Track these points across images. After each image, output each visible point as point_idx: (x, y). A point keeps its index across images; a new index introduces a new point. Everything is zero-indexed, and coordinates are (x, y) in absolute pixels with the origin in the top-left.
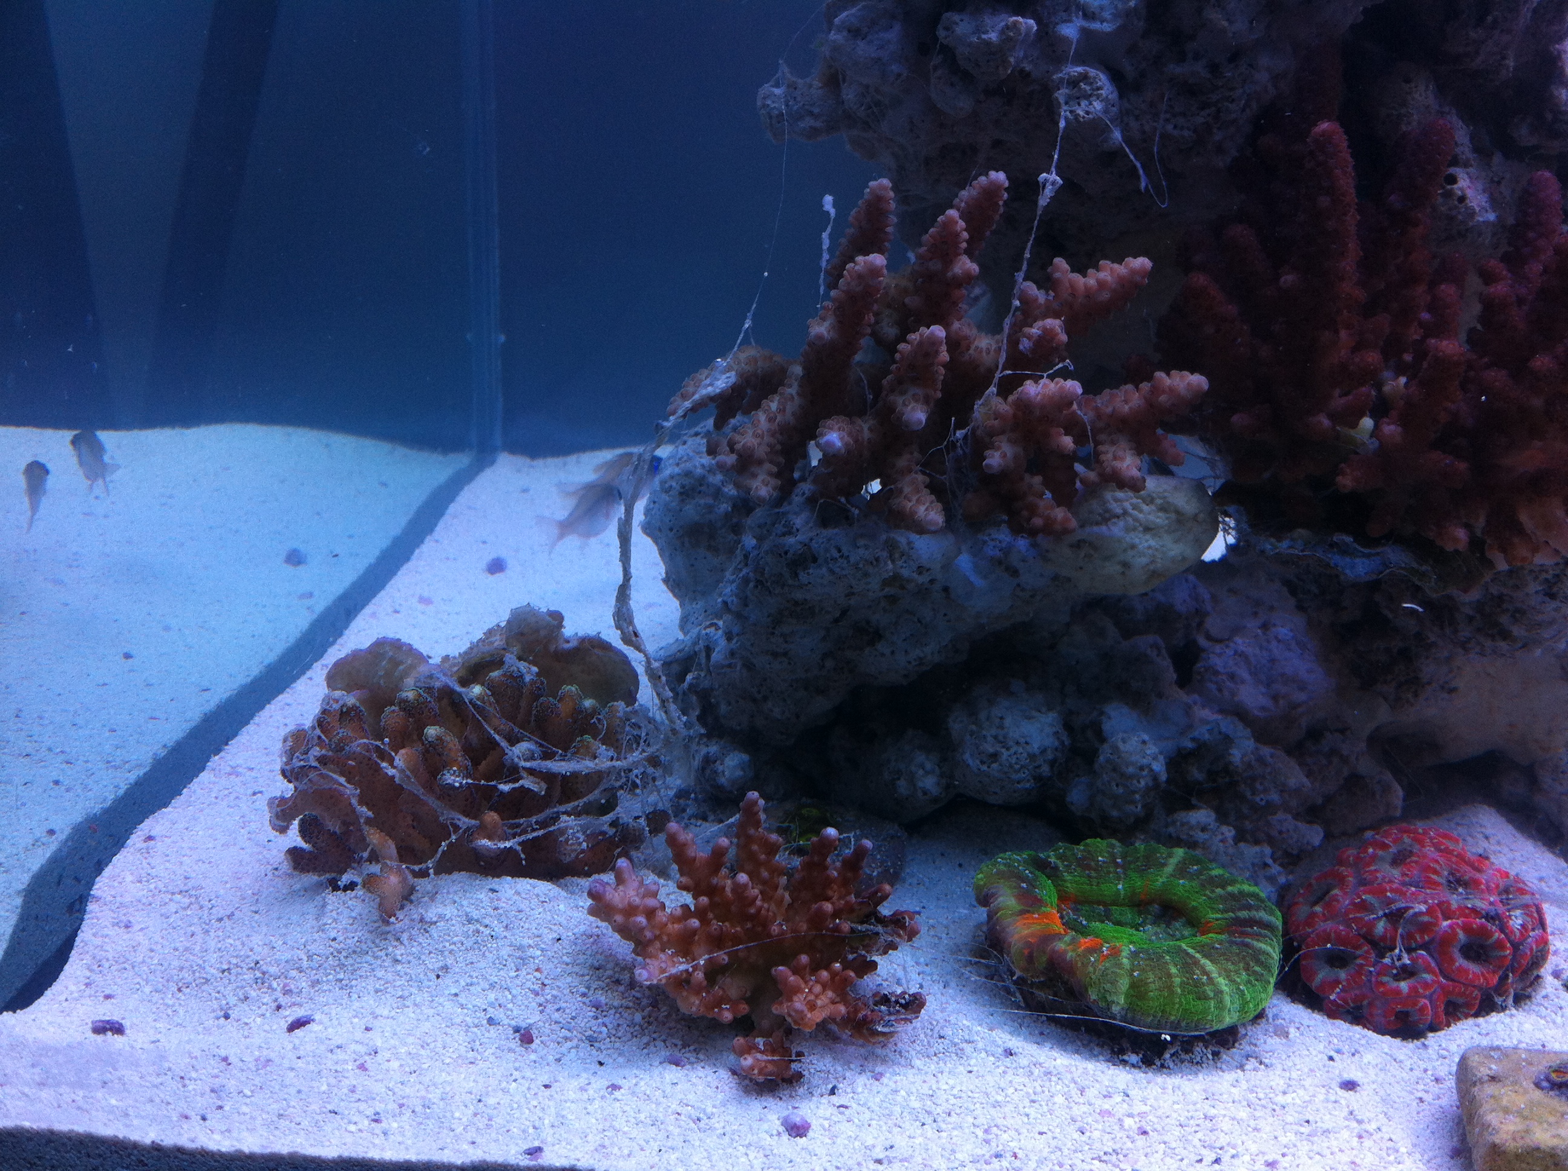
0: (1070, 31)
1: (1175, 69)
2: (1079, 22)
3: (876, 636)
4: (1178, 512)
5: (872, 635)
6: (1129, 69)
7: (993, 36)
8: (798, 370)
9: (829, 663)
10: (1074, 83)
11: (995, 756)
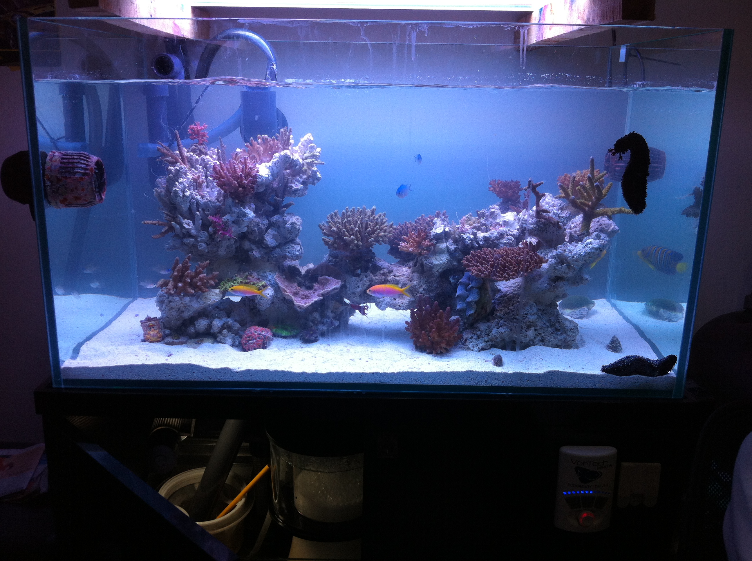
0: (199, 239)
1: (213, 243)
2: (200, 238)
3: (184, 312)
4: (216, 293)
5: (183, 312)
6: (208, 243)
7: (188, 241)
8: (171, 280)
9: (179, 316)
10: (200, 245)
11: (199, 325)
